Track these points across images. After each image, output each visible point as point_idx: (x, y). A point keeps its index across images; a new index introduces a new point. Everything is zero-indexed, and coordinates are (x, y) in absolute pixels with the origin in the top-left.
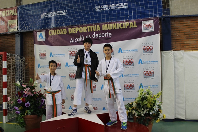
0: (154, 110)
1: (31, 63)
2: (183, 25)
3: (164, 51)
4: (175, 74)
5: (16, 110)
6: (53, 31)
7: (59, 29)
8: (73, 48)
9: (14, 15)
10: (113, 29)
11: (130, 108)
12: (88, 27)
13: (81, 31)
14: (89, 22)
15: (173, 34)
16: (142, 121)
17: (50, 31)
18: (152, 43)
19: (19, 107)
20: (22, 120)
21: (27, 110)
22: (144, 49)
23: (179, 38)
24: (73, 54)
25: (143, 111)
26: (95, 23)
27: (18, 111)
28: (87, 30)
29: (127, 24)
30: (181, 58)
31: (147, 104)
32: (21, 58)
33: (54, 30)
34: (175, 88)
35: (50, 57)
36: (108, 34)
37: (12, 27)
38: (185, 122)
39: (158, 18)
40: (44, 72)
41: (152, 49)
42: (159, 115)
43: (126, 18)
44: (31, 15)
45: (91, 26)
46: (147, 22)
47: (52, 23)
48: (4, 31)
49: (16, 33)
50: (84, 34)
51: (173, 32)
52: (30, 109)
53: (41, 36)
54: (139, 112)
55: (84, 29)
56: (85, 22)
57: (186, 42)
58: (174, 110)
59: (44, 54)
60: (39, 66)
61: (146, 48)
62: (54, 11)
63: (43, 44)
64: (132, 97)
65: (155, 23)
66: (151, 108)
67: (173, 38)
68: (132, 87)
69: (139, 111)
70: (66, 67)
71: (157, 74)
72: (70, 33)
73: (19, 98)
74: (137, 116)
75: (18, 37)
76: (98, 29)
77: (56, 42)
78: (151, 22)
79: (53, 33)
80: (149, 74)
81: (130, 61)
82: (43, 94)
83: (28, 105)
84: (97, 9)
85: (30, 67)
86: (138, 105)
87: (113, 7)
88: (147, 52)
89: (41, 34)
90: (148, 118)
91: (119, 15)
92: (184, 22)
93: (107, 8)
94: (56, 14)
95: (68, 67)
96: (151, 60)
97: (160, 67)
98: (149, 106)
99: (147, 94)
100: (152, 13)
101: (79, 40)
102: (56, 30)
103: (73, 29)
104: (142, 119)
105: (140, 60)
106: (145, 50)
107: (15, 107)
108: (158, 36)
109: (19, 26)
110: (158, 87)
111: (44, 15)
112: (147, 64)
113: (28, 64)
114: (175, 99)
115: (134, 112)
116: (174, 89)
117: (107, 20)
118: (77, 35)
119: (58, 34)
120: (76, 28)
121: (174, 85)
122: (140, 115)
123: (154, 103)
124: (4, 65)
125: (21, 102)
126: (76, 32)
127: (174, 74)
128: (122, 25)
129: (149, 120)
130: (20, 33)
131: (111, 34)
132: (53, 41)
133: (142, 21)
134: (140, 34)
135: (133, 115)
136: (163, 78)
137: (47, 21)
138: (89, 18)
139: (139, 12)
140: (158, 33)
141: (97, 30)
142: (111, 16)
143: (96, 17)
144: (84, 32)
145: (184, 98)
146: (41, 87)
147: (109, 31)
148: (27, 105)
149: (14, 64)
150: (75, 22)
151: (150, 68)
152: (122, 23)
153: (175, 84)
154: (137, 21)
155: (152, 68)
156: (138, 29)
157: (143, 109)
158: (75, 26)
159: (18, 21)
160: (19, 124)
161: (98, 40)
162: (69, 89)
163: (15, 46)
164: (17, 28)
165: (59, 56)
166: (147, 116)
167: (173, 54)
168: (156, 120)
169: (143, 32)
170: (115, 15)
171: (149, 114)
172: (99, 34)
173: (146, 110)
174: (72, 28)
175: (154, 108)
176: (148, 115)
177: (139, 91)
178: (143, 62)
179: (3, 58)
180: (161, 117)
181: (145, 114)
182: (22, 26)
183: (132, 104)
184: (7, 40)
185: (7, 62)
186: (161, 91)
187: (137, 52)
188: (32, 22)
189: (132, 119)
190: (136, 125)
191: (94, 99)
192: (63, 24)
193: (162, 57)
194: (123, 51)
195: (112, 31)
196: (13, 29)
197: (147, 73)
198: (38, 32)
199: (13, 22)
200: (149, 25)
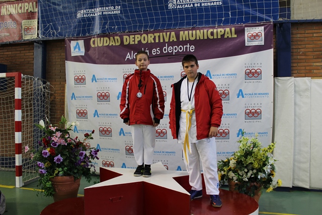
0: (265, 173)
1: (60, 92)
2: (311, 35)
3: (279, 78)
4: (295, 115)
5: (40, 168)
6: (97, 40)
7: (109, 36)
8: (131, 69)
9: (32, 11)
10: (198, 38)
11: (226, 169)
12: (157, 35)
13: (144, 40)
14: (157, 26)
15: (295, 51)
16: (245, 189)
17: (92, 40)
18: (261, 64)
19: (44, 163)
20: (49, 184)
21: (57, 169)
22: (247, 73)
23: (303, 57)
25: (247, 173)
26: (168, 29)
27: (43, 169)
28: (154, 39)
29: (221, 31)
30: (306, 90)
31: (253, 162)
32: (43, 84)
33: (99, 39)
34: (295, 138)
35: (92, 82)
36: (189, 47)
37: (28, 31)
38: (309, 193)
39: (272, 23)
40: (81, 106)
41: (259, 73)
42: (271, 181)
43: (220, 22)
44: (61, 13)
45: (161, 34)
46: (254, 30)
47: (96, 26)
48: (16, 38)
49: (35, 42)
50: (150, 46)
51: (294, 47)
52: (63, 166)
53: (77, 48)
54: (240, 175)
55: (150, 38)
56: (151, 27)
57: (315, 64)
58: (292, 173)
59: (82, 78)
60: (73, 96)
61: (251, 72)
62: (100, 7)
63: (80, 61)
64: (225, 151)
65: (266, 31)
66: (260, 168)
67: (295, 57)
68: (226, 134)
69: (240, 173)
70: (118, 99)
71: (267, 115)
72: (126, 43)
73: (45, 148)
74: (236, 182)
75: (39, 48)
76: (173, 39)
77: (103, 58)
78: (260, 30)
79: (98, 43)
80: (253, 114)
81: (224, 92)
82: (82, 143)
83: (60, 159)
84: (170, 6)
85: (59, 97)
86: (239, 163)
87: (197, 3)
88: (251, 78)
89: (78, 44)
90: (254, 185)
91: (207, 16)
92: (313, 31)
93: (187, 4)
94: (103, 12)
96: (257, 92)
97: (272, 104)
98: (256, 166)
99: (252, 146)
100: (261, 15)
102: (102, 39)
103: (132, 37)
104: (245, 186)
105: (241, 91)
106: (248, 75)
107: (39, 163)
108: (271, 52)
109: (40, 31)
110: (267, 136)
111: (82, 12)
112: (252, 97)
113: (55, 93)
114: (294, 155)
115: (231, 174)
116: (293, 139)
117: (188, 24)
118: (137, 48)
119: (105, 44)
120: (136, 36)
121: (293, 133)
122: (242, 179)
123: (266, 160)
124: (18, 93)
125: (49, 154)
126: (136, 43)
127: (293, 114)
128: (212, 34)
129: (256, 188)
130: (41, 42)
131: (194, 48)
132: (97, 57)
134: (240, 49)
135: (229, 179)
136: (276, 121)
137: (88, 23)
138: (158, 20)
139: (241, 13)
140: (271, 48)
141: (171, 40)
142: (195, 17)
143: (170, 19)
144: (149, 42)
145: (309, 155)
146: (76, 132)
147: (191, 42)
148: (57, 160)
149: (32, 92)
150: (135, 27)
151: (256, 105)
152: (212, 30)
153: (295, 132)
154: (236, 28)
155: (259, 104)
156: (238, 40)
157: (246, 170)
158: (135, 32)
159: (38, 21)
160: (43, 191)
161: (171, 57)
162: (122, 135)
163: (33, 64)
164: (38, 34)
165: (107, 81)
166: (252, 182)
167: (293, 82)
168: (266, 188)
169: (246, 45)
170: (201, 17)
171: (256, 178)
172: (174, 47)
173: (251, 172)
174: (129, 36)
175: (265, 168)
176: (253, 179)
177: (241, 141)
178: (245, 94)
179: (16, 83)
180: (274, 183)
181: (250, 179)
182: (46, 30)
183: (229, 162)
184: (19, 52)
185: (22, 89)
186: (273, 142)
187: (236, 77)
188: (63, 24)
189: (226, 186)
190: (235, 196)
191: (164, 152)
192: (114, 28)
193: (276, 86)
194: (213, 75)
195: (196, 42)
196: (31, 36)
197: (251, 112)
198: (72, 42)
199: (30, 23)
200: (257, 35)
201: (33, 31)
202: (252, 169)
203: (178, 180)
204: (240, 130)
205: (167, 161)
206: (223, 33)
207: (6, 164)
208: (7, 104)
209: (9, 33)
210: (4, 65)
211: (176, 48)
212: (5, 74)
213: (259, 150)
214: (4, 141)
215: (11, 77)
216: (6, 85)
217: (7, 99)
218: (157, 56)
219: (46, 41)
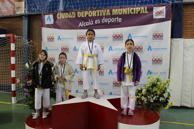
0: (164, 97)
1: (38, 46)
3: (174, 39)
4: (183, 62)
6: (61, 14)
7: (67, 12)
8: (82, 32)
10: (124, 14)
11: (140, 94)
12: (98, 11)
13: (90, 15)
14: (98, 6)
15: (184, 22)
16: (151, 107)
17: (58, 14)
18: (163, 30)
19: (28, 90)
20: (31, 102)
22: (154, 36)
23: (190, 26)
24: (81, 38)
25: (153, 97)
26: (105, 8)
27: (27, 93)
28: (97, 14)
29: (138, 9)
30: (191, 47)
31: (157, 90)
32: (28, 41)
33: (62, 14)
34: (183, 75)
35: (58, 40)
36: (118, 19)
37: (19, 9)
38: (191, 110)
39: (171, 4)
40: (51, 55)
41: (162, 36)
42: (168, 102)
43: (138, 3)
45: (101, 11)
46: (159, 8)
47: (60, 6)
48: (11, 13)
49: (23, 15)
50: (94, 18)
51: (184, 20)
53: (49, 19)
54: (148, 99)
55: (93, 13)
56: (95, 6)
58: (180, 98)
59: (52, 38)
61: (156, 35)
63: (51, 28)
65: (167, 9)
66: (161, 95)
67: (184, 26)
69: (149, 97)
70: (74, 51)
71: (166, 62)
72: (79, 16)
73: (29, 80)
74: (146, 102)
75: (26, 19)
76: (108, 14)
77: (65, 26)
78: (163, 9)
79: (62, 16)
80: (157, 61)
81: (139, 47)
85: (37, 50)
86: (148, 91)
88: (156, 39)
89: (49, 17)
90: (157, 105)
95: (76, 51)
96: (160, 47)
97: (169, 55)
98: (159, 93)
99: (156, 81)
101: (88, 25)
102: (64, 13)
103: (82, 12)
104: (152, 105)
105: (150, 46)
106: (155, 37)
107: (25, 89)
108: (169, 23)
109: (26, 9)
110: (165, 74)
112: (157, 50)
113: (35, 47)
114: (182, 87)
115: (143, 98)
116: (181, 77)
117: (118, 5)
118: (86, 19)
119: (66, 17)
120: (85, 12)
122: (150, 101)
123: (165, 90)
124: (13, 47)
125: (31, 84)
126: (85, 16)
127: (182, 62)
128: (133, 11)
129: (158, 107)
130: (27, 16)
131: (121, 20)
132: (61, 25)
133: (154, 7)
134: (150, 21)
135: (142, 101)
136: (171, 66)
137: (55, 4)
140: (169, 20)
143: (106, 1)
145: (191, 87)
147: (119, 16)
149: (22, 46)
151: (159, 55)
152: (132, 9)
153: (183, 73)
154: (148, 7)
155: (161, 55)
156: (149, 15)
157: (152, 96)
158: (84, 9)
159: (25, 3)
160: (28, 106)
161: (107, 25)
162: (76, 72)
163: (22, 29)
164: (25, 11)
165: (67, 40)
166: (156, 103)
167: (183, 42)
168: (165, 107)
169: (154, 18)
171: (158, 100)
172: (109, 19)
173: (155, 97)
174: (81, 12)
175: (164, 95)
176: (157, 101)
177: (149, 78)
178: (153, 49)
179: (12, 41)
180: (169, 104)
181: (155, 101)
182: (30, 8)
183: (142, 90)
184: (13, 22)
185: (15, 44)
186: (169, 78)
187: (147, 38)
188: (40, 4)
189: (140, 105)
190: (145, 111)
191: (102, 84)
192: (72, 7)
193: (172, 44)
194: (133, 37)
195: (122, 16)
196: (21, 12)
197: (156, 60)
198: (45, 15)
199: (20, 4)
200: (161, 12)
201: (22, 9)
202: (156, 95)
203: (110, 101)
204: (149, 71)
205: (104, 89)
206: (139, 10)
207: (7, 89)
208: (7, 53)
209: (7, 10)
210: (5, 30)
211: (110, 20)
212: (5, 35)
213: (161, 83)
214: (5, 76)
215: (9, 37)
216: (6, 42)
217: (6, 50)
218: (98, 25)
219: (30, 15)
